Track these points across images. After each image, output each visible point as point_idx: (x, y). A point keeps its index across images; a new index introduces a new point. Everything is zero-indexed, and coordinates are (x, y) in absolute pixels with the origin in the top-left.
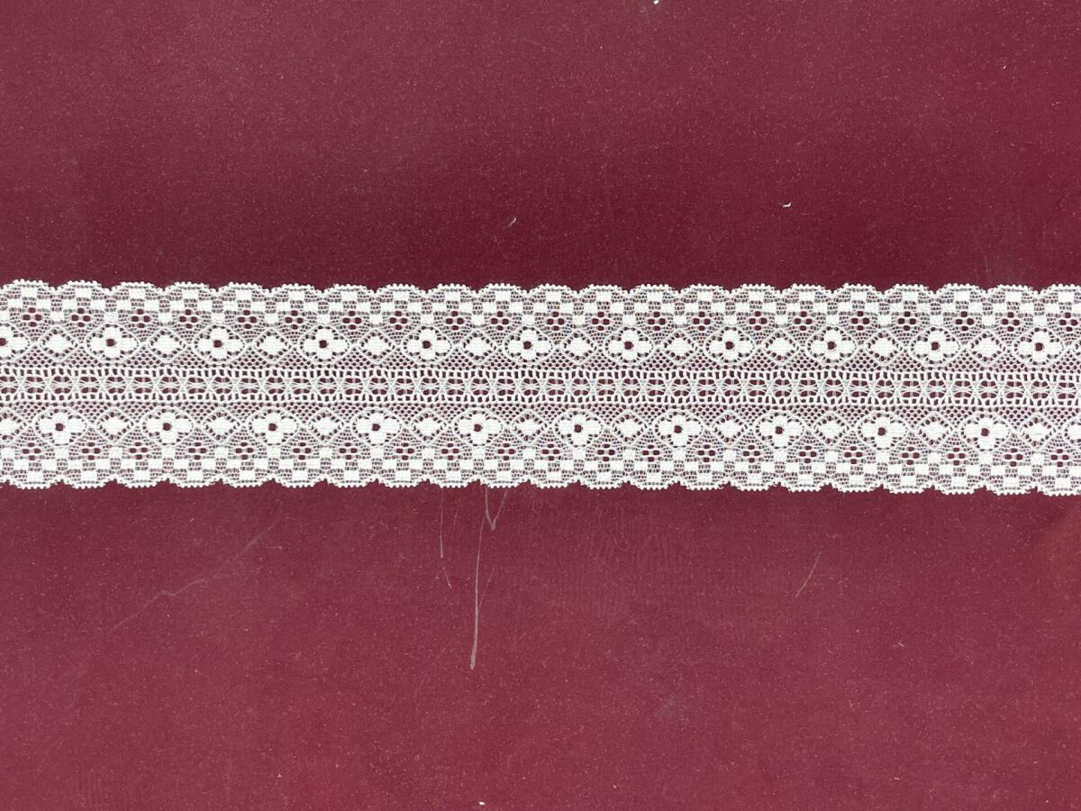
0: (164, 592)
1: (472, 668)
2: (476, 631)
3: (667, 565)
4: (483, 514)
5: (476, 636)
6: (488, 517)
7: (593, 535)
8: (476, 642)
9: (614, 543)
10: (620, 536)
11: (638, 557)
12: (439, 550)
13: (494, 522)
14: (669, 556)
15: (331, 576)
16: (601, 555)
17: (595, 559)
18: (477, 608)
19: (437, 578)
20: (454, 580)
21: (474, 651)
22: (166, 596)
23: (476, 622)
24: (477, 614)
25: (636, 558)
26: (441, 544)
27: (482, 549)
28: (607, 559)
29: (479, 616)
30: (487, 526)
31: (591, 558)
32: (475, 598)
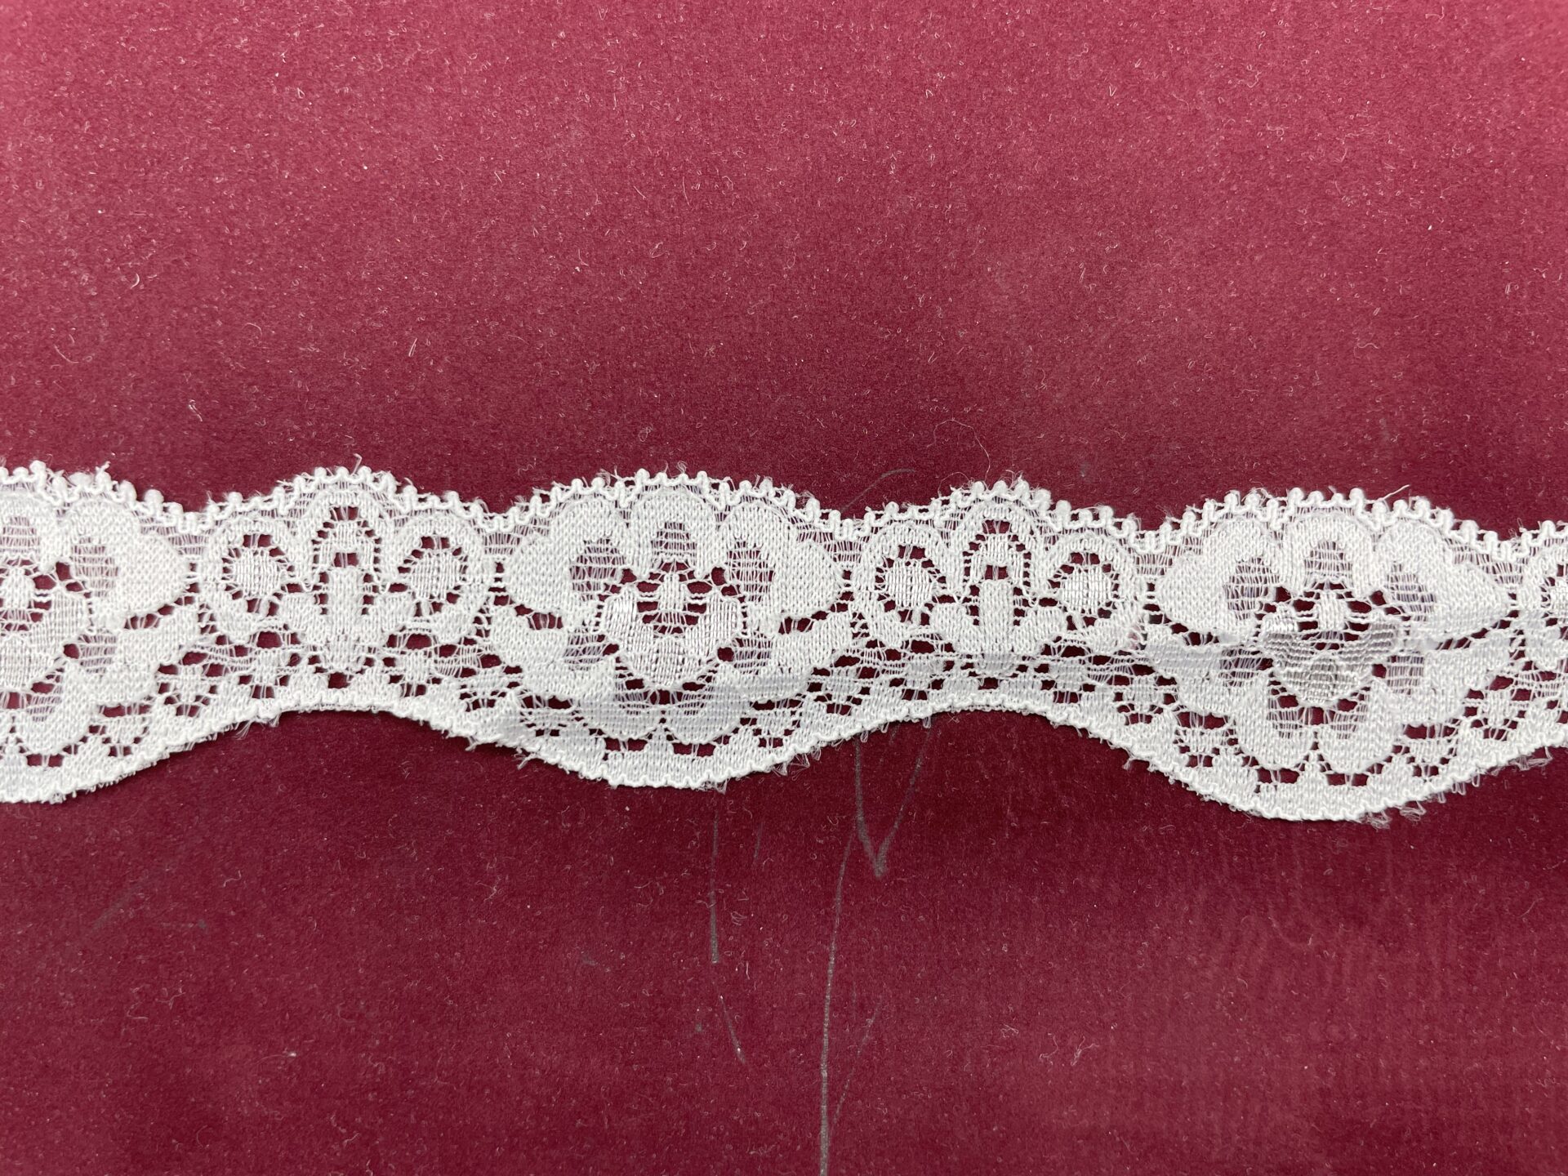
3: (1437, 992)
4: (847, 826)
6: (863, 835)
7: (1201, 897)
9: (1269, 923)
12: (705, 941)
13: (884, 848)
14: (1443, 964)
16: (1228, 964)
17: (1209, 974)
18: (824, 1130)
19: (699, 1027)
20: (755, 1035)
24: (824, 1147)
25: (1339, 972)
26: (713, 925)
27: (843, 938)
28: (1244, 976)
29: (832, 1152)
30: (859, 863)
31: (1195, 970)
32: (818, 1094)
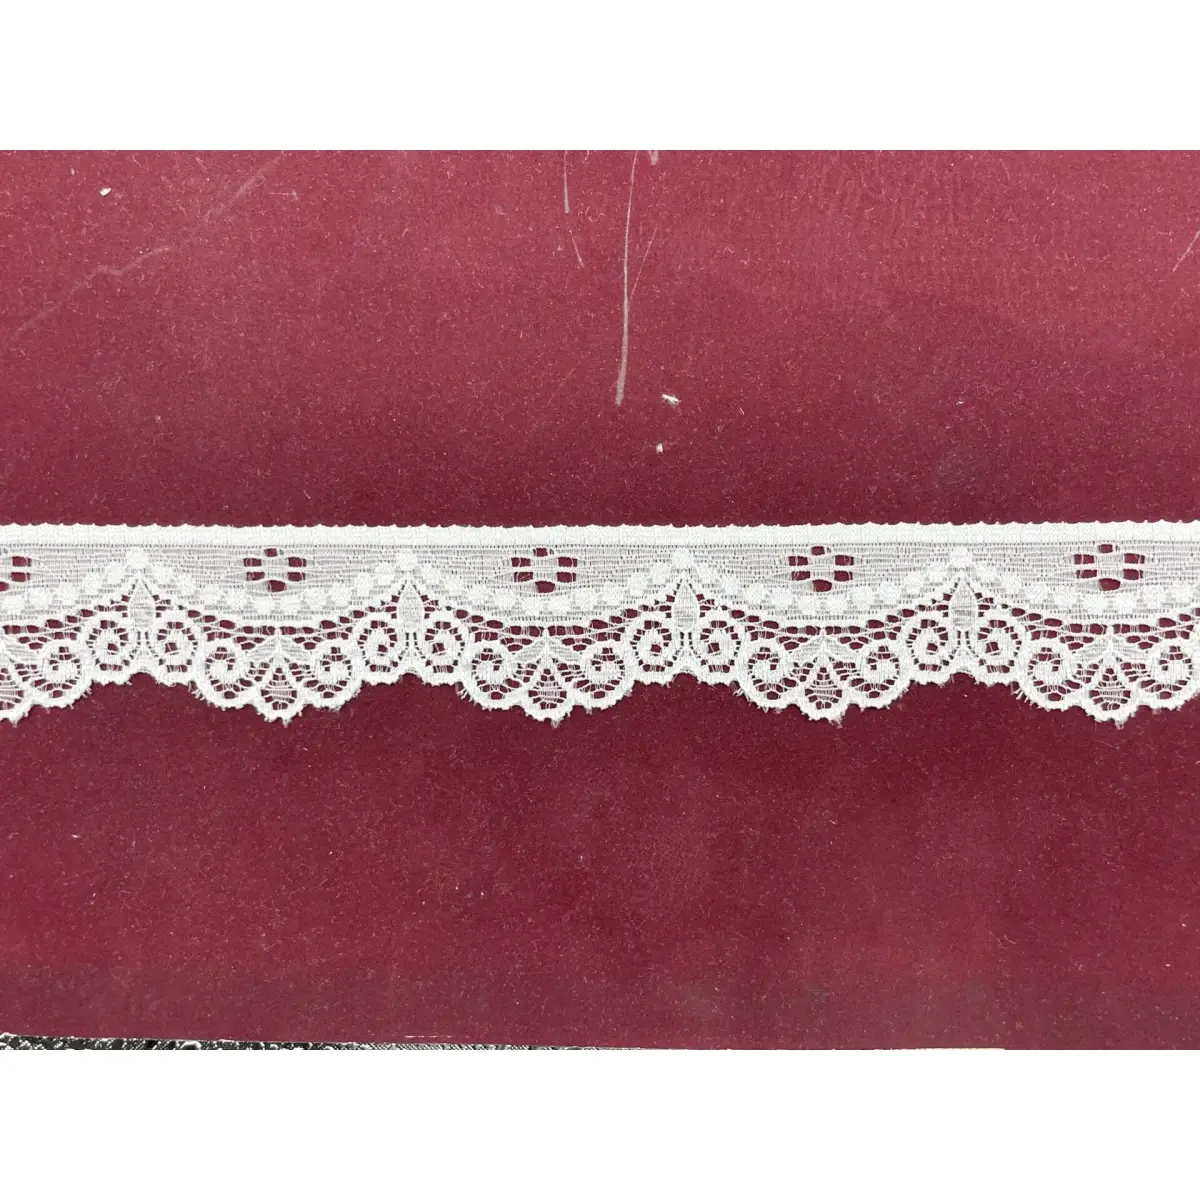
0: (103, 269)
1: (619, 399)
2: (625, 338)
5: (625, 348)
8: (624, 360)
9: (861, 185)
10: (873, 172)
11: (903, 209)
12: (562, 200)
15: (381, 242)
16: (840, 207)
17: (829, 213)
18: (626, 302)
19: (559, 249)
20: (588, 251)
21: (623, 373)
22: (106, 276)
23: (625, 325)
24: (626, 312)
26: (566, 189)
27: (635, 198)
28: (848, 213)
29: (630, 314)
31: (822, 212)
32: (623, 283)
